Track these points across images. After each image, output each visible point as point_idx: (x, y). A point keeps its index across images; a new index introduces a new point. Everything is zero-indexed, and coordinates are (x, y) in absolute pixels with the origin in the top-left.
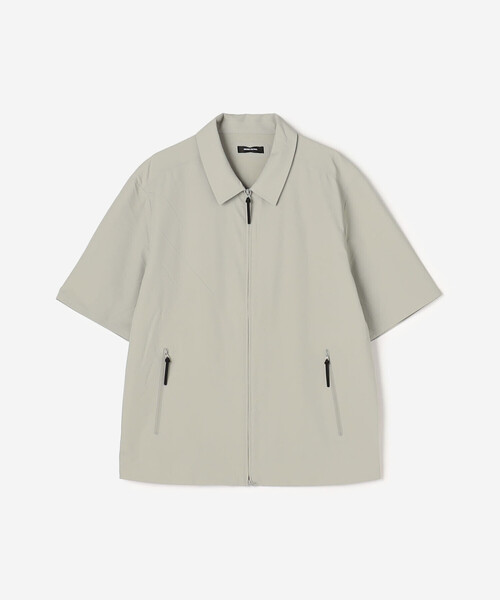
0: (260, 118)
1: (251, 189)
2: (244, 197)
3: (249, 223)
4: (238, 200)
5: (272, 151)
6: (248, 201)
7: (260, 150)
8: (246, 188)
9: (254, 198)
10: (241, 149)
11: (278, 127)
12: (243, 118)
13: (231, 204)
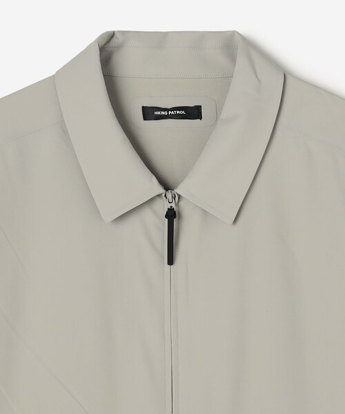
0: (198, 39)
1: (178, 191)
2: (162, 207)
3: (171, 261)
4: (147, 213)
5: (224, 115)
6: (171, 215)
7: (193, 113)
8: (167, 188)
9: (185, 209)
10: (149, 113)
11: (241, 61)
12: (159, 40)
13: (134, 222)
